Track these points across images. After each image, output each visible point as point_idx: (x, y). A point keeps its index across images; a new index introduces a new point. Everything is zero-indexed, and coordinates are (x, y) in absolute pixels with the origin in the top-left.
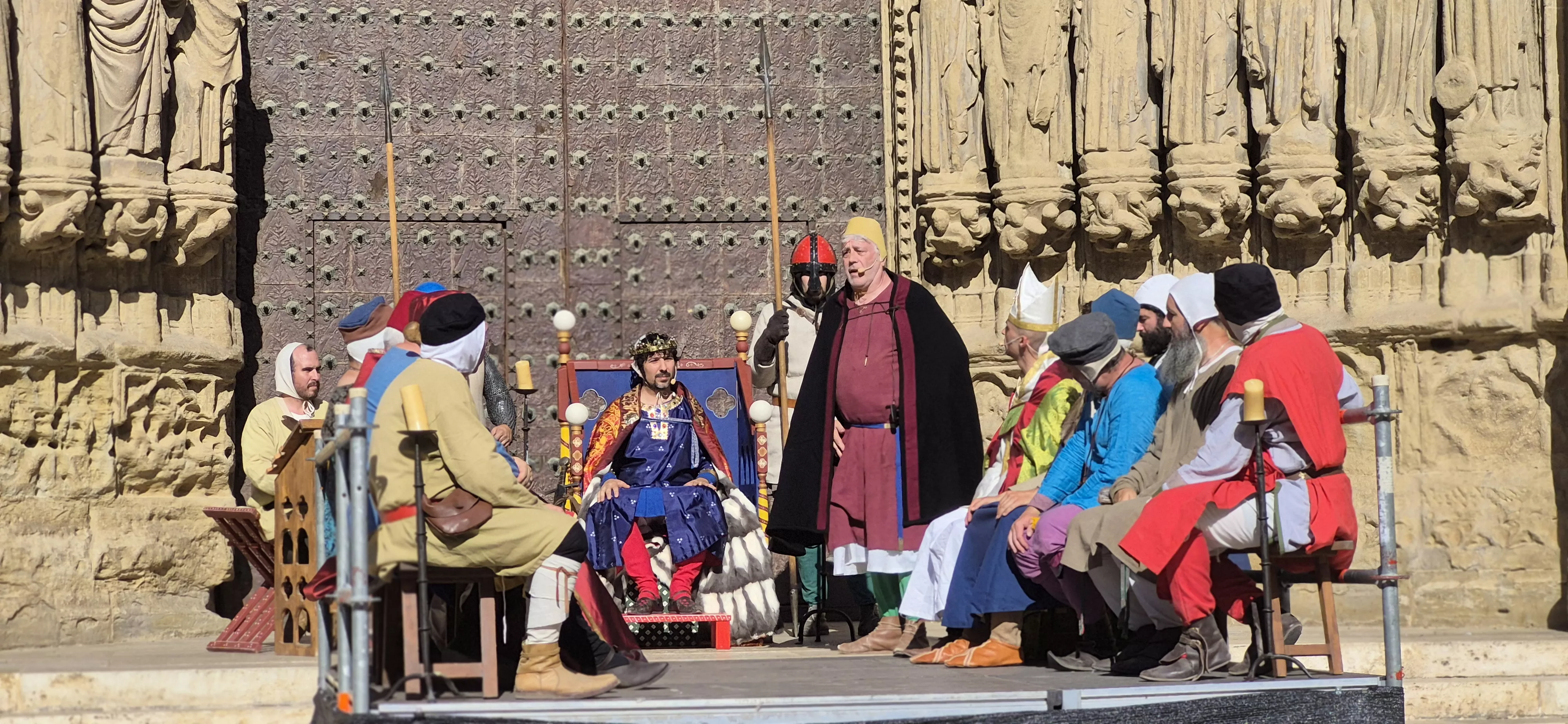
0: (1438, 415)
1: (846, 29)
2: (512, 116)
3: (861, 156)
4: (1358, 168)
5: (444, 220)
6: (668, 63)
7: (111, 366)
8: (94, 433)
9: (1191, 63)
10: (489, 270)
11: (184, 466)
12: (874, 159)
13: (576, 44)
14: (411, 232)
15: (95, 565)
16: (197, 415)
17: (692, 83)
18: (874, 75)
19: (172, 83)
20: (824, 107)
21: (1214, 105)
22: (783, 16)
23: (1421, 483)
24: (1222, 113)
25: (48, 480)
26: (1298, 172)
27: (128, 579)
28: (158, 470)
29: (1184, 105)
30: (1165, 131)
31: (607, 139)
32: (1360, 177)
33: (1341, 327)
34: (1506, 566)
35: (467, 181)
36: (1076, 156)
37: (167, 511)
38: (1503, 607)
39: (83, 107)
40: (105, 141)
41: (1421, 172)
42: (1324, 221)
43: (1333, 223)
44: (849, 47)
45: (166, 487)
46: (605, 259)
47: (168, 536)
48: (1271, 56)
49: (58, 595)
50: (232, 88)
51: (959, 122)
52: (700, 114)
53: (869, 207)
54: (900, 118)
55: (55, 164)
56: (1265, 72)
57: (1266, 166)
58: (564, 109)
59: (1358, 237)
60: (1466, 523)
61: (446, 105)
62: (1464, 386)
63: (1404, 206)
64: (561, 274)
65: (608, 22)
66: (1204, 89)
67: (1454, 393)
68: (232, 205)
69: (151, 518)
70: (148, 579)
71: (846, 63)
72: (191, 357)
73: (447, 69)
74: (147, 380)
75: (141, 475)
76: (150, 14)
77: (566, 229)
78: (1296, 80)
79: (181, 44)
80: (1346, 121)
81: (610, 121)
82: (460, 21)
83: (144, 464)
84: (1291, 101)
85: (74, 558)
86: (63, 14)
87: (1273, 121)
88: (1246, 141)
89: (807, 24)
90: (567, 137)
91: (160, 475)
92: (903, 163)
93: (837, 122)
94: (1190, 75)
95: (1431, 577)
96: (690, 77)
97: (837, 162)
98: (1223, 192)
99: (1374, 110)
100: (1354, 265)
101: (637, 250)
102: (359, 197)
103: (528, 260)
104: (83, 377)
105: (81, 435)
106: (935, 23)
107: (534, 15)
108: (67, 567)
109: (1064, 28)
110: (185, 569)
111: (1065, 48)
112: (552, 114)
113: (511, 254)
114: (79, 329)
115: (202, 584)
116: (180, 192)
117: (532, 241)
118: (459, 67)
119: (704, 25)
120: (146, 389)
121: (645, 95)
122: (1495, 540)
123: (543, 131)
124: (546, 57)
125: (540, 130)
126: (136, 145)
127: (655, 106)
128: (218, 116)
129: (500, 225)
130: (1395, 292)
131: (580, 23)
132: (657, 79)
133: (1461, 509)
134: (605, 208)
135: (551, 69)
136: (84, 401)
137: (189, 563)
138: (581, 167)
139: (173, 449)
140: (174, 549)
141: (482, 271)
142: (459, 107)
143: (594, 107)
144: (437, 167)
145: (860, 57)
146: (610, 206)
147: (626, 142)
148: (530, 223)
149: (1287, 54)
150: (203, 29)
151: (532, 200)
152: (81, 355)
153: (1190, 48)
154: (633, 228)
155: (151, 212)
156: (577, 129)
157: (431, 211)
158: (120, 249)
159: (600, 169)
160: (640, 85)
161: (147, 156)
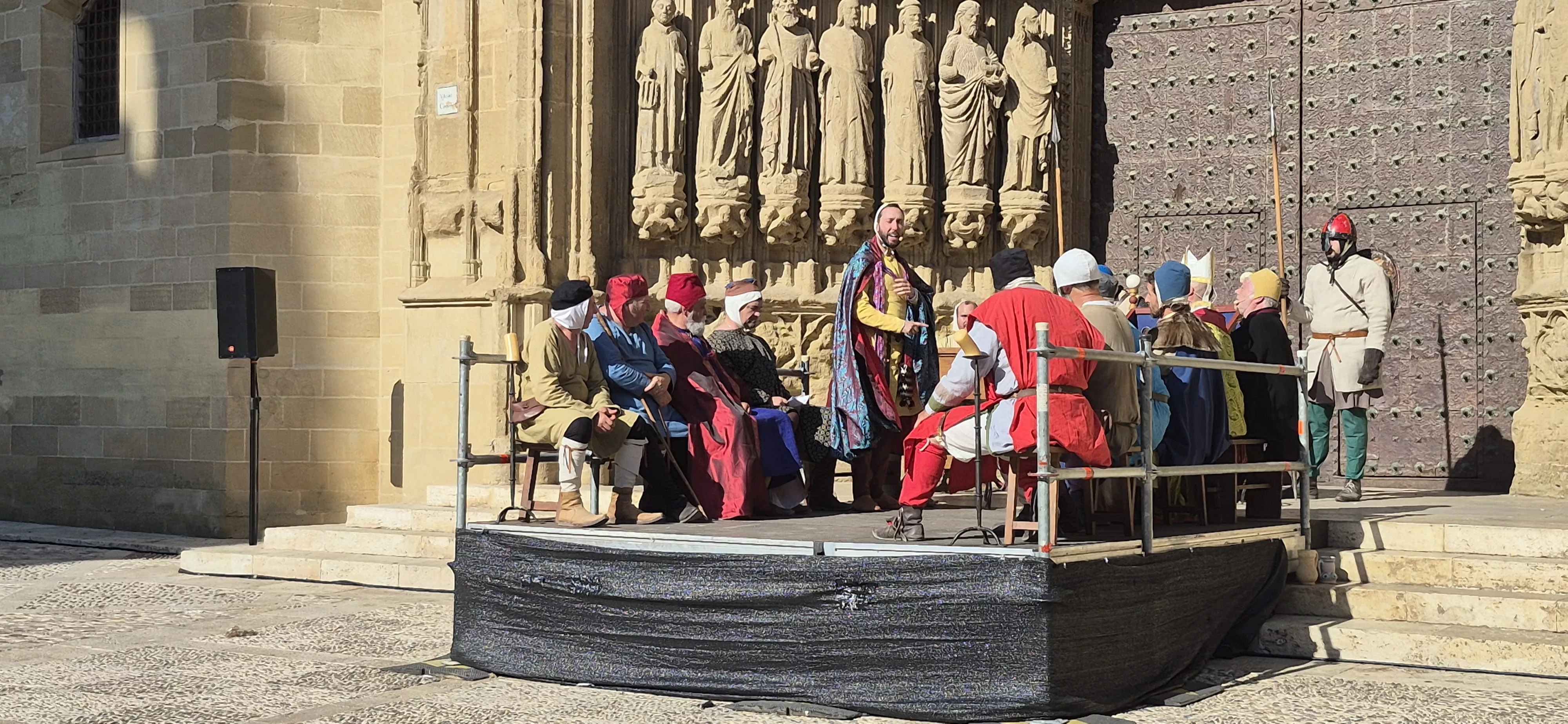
2: (1265, 141)
5: (1219, 213)
6: (1375, 96)
10: (1247, 245)
13: (1310, 88)
14: (1197, 222)
17: (1392, 108)
22: (1461, 53)
31: (1330, 152)
35: (1235, 186)
39: (920, 158)
50: (1045, 137)
51: (1530, 123)
52: (1397, 129)
55: (898, 193)
58: (1300, 134)
61: (1223, 137)
64: (1298, 245)
65: (1332, 70)
73: (1224, 113)
77: (1300, 215)
79: (1006, 114)
81: (1332, 139)
82: (1233, 79)
86: (908, 103)
89: (1479, 58)
90: (1302, 153)
93: (1501, 127)
96: (1391, 103)
102: (1167, 201)
103: (1275, 236)
107: (1281, 70)
112: (1291, 137)
113: (1263, 234)
116: (1005, 206)
117: (1278, 225)
118: (1232, 110)
119: (1401, 65)
121: (1358, 119)
123: (1286, 149)
124: (1287, 100)
125: (1284, 148)
126: (966, 178)
127: (1365, 126)
128: (1033, 155)
129: (1257, 215)
131: (1312, 73)
132: (1366, 107)
134: (1328, 199)
135: (1292, 107)
138: (1312, 172)
141: (1244, 246)
142: (1230, 137)
143: (1321, 131)
144: (1216, 178)
146: (1331, 198)
147: (1343, 153)
150: (1024, 102)
155: (972, 218)
156: (1308, 147)
157: (1212, 207)
158: (957, 243)
159: (1324, 173)
160: (1354, 113)
161: (975, 184)
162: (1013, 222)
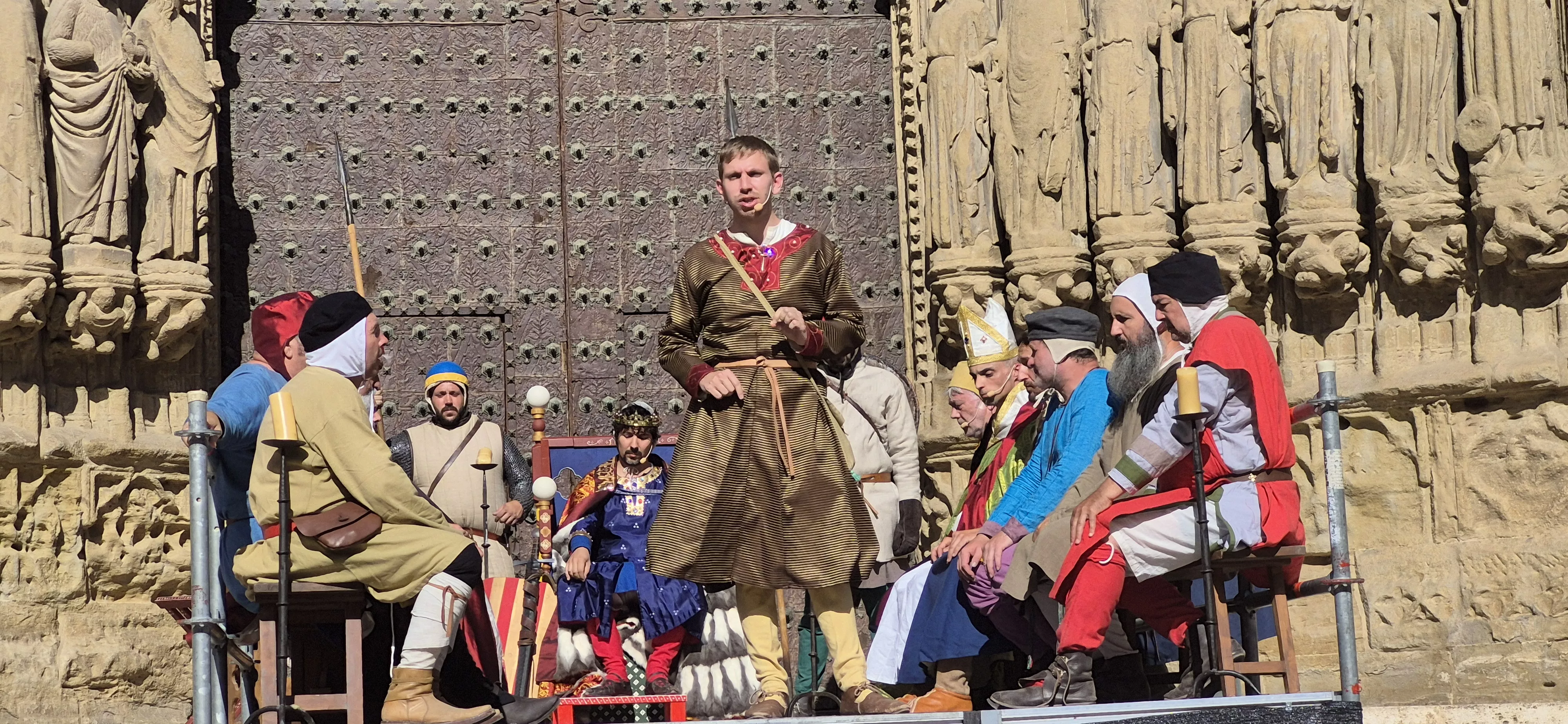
0: (1475, 480)
1: (857, 107)
2: (509, 206)
3: (876, 239)
4: (1381, 220)
5: (440, 314)
6: (671, 147)
7: (79, 464)
8: (62, 534)
9: (1203, 118)
10: (487, 365)
11: (162, 571)
12: (889, 241)
13: (575, 130)
14: (406, 327)
15: (63, 672)
16: (176, 517)
17: (697, 167)
18: (888, 155)
19: (141, 169)
20: (835, 189)
21: (1229, 161)
22: (791, 96)
23: (1458, 552)
24: (1238, 169)
25: (11, 583)
26: (1317, 227)
27: (101, 688)
28: (133, 575)
29: (1198, 163)
30: (1180, 191)
31: (609, 227)
32: (1383, 230)
33: (1369, 390)
34: (1551, 636)
35: (463, 273)
36: (1090, 223)
37: (143, 618)
38: (1549, 681)
39: (41, 191)
40: (69, 228)
41: (1445, 221)
42: (1348, 278)
43: (1359, 281)
44: (860, 126)
45: (143, 592)
46: (608, 351)
47: (144, 643)
48: (1286, 106)
49: (21, 703)
50: (207, 175)
51: (969, 194)
52: (706, 198)
53: (886, 292)
54: (912, 196)
55: (11, 250)
56: (1280, 124)
57: (1285, 222)
58: (563, 197)
59: (1384, 295)
60: (1506, 592)
61: (441, 195)
62: (1501, 448)
63: (1430, 258)
64: (563, 368)
65: (607, 106)
66: (1218, 145)
67: (1490, 455)
68: (207, 296)
69: (126, 624)
70: (121, 688)
71: (858, 143)
72: (166, 455)
73: (440, 158)
74: (119, 480)
75: (115, 579)
76: (114, 97)
77: (566, 321)
78: (1312, 129)
79: (151, 129)
80: (1366, 170)
81: (611, 208)
82: (452, 108)
83: (118, 568)
84: (1308, 153)
85: (39, 664)
86: (18, 95)
87: (1290, 175)
88: (1264, 198)
89: (816, 104)
90: (566, 226)
91: (135, 580)
92: (916, 242)
93: (850, 204)
94: (1204, 131)
95: (1472, 652)
96: (694, 160)
97: (850, 246)
98: (1242, 252)
99: (1395, 158)
100: (1381, 324)
101: (642, 342)
103: (528, 353)
104: (47, 476)
105: (47, 536)
106: (942, 93)
107: (530, 99)
108: (32, 674)
109: (1075, 91)
110: (165, 678)
111: (1076, 111)
112: (550, 202)
113: (510, 348)
114: (44, 425)
115: (184, 695)
116: (151, 283)
117: (533, 335)
118: (453, 155)
119: (708, 106)
120: (119, 489)
121: (647, 180)
122: (1537, 609)
123: (541, 220)
124: (544, 143)
125: (538, 219)
126: (101, 232)
127: (659, 191)
128: (190, 203)
129: (498, 319)
130: (1426, 351)
131: (578, 107)
132: (660, 164)
133: (1501, 577)
134: (608, 298)
135: (548, 155)
136: (50, 501)
137: (168, 672)
138: (582, 256)
139: (149, 553)
140: (151, 657)
141: (480, 367)
142: (453, 197)
143: (594, 194)
144: (431, 259)
145: (873, 137)
146: (613, 296)
147: (628, 230)
148: (528, 316)
149: (1302, 103)
150: (174, 114)
151: (530, 292)
152: (45, 451)
153: (1203, 103)
154: (638, 318)
155: (117, 301)
156: (576, 217)
157: (426, 305)
158: (85, 341)
159: (601, 258)
160: (642, 170)
161: (113, 244)
162: (165, 314)
